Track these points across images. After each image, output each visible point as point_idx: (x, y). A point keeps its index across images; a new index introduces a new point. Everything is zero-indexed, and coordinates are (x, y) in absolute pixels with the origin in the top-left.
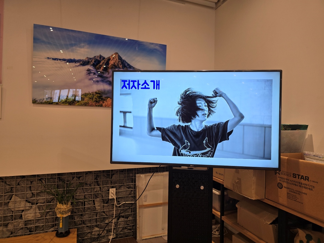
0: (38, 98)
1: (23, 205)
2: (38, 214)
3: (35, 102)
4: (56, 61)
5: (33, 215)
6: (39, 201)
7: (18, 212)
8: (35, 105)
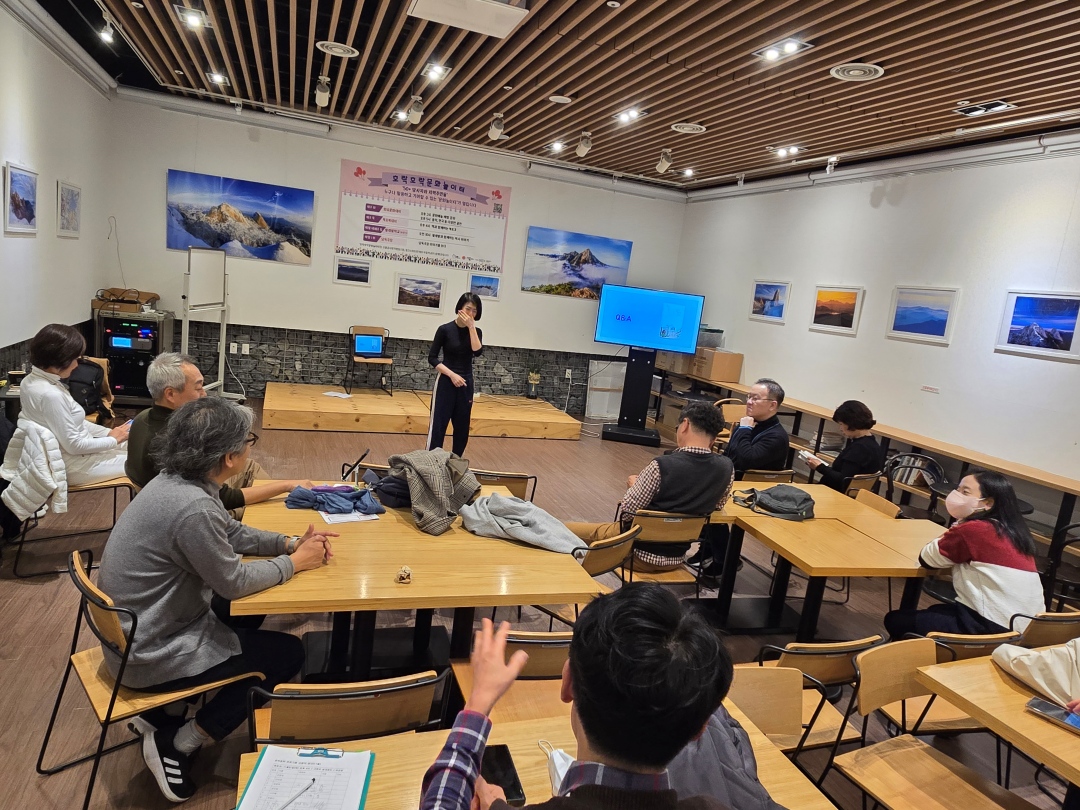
0: (525, 286)
1: (502, 371)
2: (512, 380)
3: (523, 289)
4: (542, 256)
5: (508, 380)
6: (514, 370)
7: (499, 376)
8: (523, 292)
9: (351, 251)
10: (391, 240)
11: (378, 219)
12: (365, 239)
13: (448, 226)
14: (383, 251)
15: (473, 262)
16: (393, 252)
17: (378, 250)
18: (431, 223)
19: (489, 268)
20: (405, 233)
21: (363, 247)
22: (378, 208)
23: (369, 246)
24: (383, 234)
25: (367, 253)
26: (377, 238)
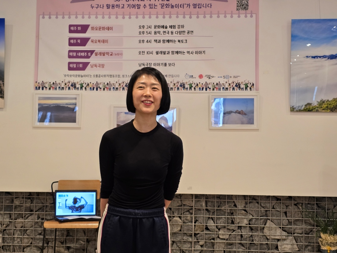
0: (296, 105)
1: (278, 233)
2: (295, 246)
3: (293, 109)
4: (316, 59)
5: (289, 246)
6: (297, 231)
7: (273, 240)
8: (293, 113)
9: (53, 86)
10: (103, 66)
11: (84, 42)
12: (70, 69)
13: (176, 37)
14: (93, 81)
15: (215, 80)
16: (106, 80)
17: (87, 80)
18: (153, 37)
19: (238, 86)
20: (119, 54)
21: (67, 79)
22: (84, 28)
23: (76, 77)
24: (93, 60)
25: (74, 85)
26: (85, 65)
